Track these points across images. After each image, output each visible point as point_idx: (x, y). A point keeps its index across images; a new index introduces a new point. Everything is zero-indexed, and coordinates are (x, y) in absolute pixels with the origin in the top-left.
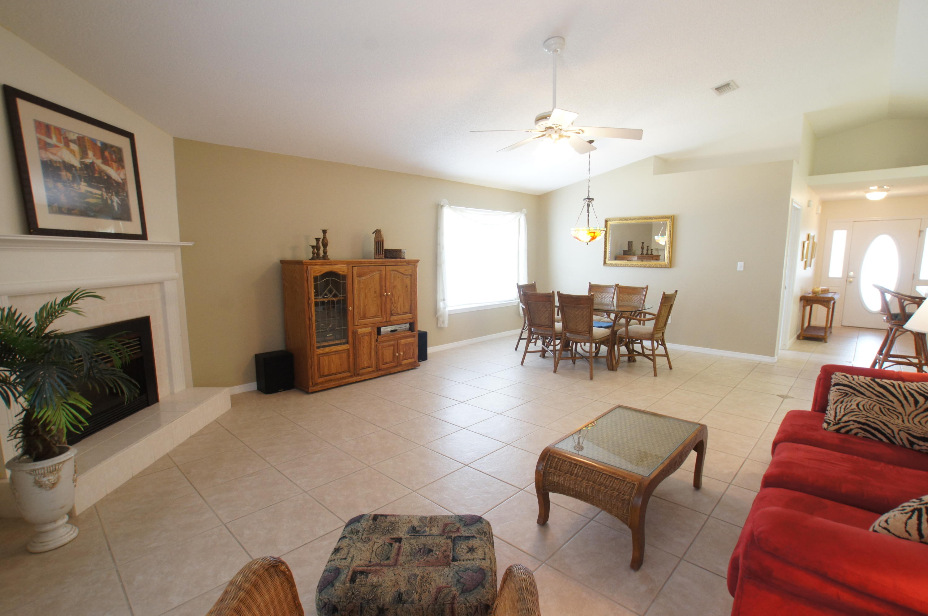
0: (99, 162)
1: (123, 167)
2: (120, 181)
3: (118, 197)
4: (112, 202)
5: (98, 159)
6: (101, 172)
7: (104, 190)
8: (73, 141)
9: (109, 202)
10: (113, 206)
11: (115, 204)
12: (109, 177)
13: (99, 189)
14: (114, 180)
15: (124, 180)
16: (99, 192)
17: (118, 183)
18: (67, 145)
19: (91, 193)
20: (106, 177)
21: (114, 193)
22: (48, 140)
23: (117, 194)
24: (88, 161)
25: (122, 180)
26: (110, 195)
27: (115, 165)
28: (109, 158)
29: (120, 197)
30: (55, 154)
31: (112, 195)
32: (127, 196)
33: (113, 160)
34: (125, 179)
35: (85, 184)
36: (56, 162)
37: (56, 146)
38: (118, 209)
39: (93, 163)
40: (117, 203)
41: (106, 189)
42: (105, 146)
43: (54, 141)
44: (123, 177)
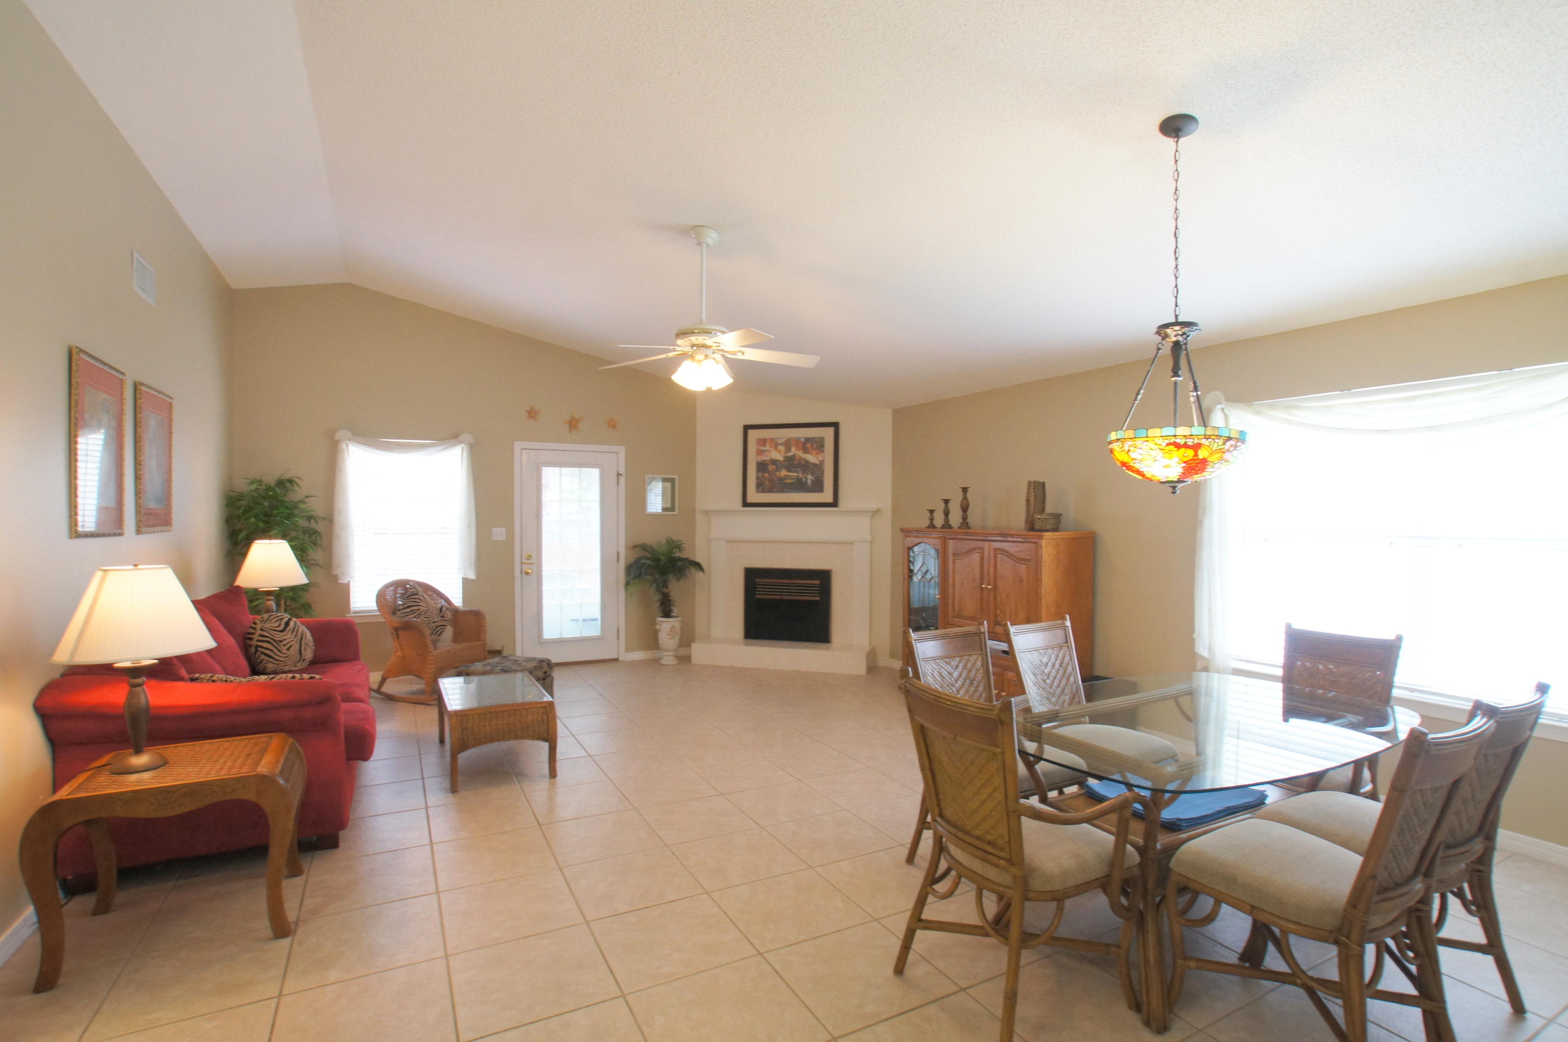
0: (800, 454)
1: (823, 451)
2: (818, 462)
3: (812, 476)
4: (807, 479)
5: (799, 450)
6: (800, 459)
7: (800, 472)
8: (781, 444)
9: (804, 480)
10: (806, 482)
11: (809, 482)
12: (807, 462)
13: (797, 472)
14: (813, 464)
15: (822, 463)
16: (796, 474)
17: (815, 465)
18: (776, 448)
19: (789, 476)
20: (804, 463)
21: (809, 473)
22: (764, 449)
23: (812, 474)
24: (790, 454)
25: (820, 461)
26: (805, 475)
27: (814, 452)
28: (810, 448)
29: (814, 475)
30: (766, 456)
31: (808, 474)
32: (823, 473)
33: (814, 449)
34: (823, 461)
35: (786, 470)
36: (766, 461)
37: (768, 451)
38: (811, 484)
39: (794, 456)
40: (811, 479)
41: (802, 471)
42: (808, 440)
43: (767, 448)
44: (820, 458)
